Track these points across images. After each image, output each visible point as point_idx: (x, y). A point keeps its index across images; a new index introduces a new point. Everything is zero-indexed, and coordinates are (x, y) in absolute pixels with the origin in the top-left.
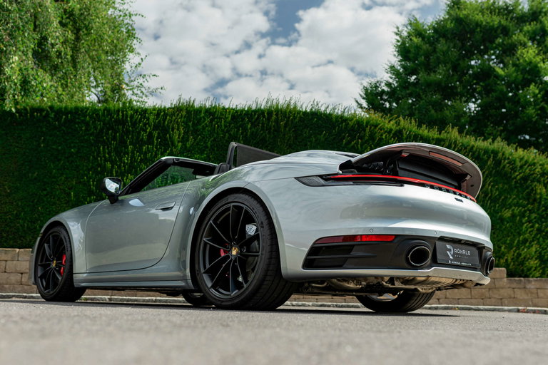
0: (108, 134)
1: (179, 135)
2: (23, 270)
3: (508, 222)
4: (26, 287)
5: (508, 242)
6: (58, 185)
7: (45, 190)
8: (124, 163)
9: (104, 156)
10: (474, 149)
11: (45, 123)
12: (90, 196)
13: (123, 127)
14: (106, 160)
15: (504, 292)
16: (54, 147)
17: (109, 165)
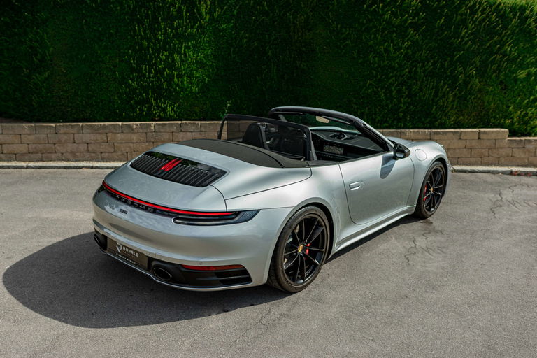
0: (141, 12)
1: (207, 7)
2: (88, 141)
3: (522, 82)
4: (93, 154)
5: (517, 101)
6: (105, 63)
7: (94, 69)
8: (158, 39)
9: (141, 35)
10: (501, 7)
11: (84, 5)
12: (132, 73)
13: (154, 5)
14: (142, 39)
15: (503, 152)
16: (95, 28)
17: (145, 43)
